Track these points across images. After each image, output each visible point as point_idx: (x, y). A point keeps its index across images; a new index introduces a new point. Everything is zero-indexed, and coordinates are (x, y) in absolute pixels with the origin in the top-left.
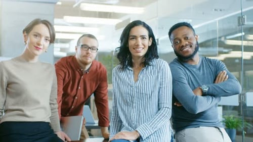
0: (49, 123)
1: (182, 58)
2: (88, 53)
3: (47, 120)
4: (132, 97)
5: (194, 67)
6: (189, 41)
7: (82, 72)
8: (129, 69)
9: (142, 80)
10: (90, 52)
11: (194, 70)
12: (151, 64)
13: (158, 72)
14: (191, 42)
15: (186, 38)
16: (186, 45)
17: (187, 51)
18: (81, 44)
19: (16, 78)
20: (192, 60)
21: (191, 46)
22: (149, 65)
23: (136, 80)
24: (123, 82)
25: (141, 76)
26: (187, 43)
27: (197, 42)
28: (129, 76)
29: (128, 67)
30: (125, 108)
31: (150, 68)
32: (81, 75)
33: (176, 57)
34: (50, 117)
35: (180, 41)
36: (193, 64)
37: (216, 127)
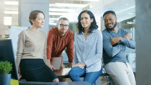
0: (43, 60)
1: (108, 29)
2: (63, 28)
3: (42, 58)
4: (84, 47)
5: (114, 33)
6: (112, 21)
7: (61, 36)
8: (82, 34)
9: (89, 39)
10: (65, 28)
11: (114, 34)
12: (93, 32)
13: (96, 36)
14: (113, 22)
15: (110, 20)
16: (110, 23)
17: (110, 26)
18: (60, 24)
19: (29, 39)
20: (113, 30)
21: (112, 24)
22: (92, 32)
23: (86, 39)
24: (80, 40)
25: (88, 38)
26: (111, 22)
27: (116, 22)
28: (83, 37)
29: (82, 33)
30: (80, 53)
31: (93, 34)
32: (61, 38)
33: (106, 28)
34: (43, 57)
35: (108, 21)
36: (114, 32)
37: (124, 62)
